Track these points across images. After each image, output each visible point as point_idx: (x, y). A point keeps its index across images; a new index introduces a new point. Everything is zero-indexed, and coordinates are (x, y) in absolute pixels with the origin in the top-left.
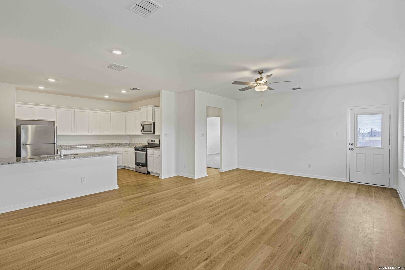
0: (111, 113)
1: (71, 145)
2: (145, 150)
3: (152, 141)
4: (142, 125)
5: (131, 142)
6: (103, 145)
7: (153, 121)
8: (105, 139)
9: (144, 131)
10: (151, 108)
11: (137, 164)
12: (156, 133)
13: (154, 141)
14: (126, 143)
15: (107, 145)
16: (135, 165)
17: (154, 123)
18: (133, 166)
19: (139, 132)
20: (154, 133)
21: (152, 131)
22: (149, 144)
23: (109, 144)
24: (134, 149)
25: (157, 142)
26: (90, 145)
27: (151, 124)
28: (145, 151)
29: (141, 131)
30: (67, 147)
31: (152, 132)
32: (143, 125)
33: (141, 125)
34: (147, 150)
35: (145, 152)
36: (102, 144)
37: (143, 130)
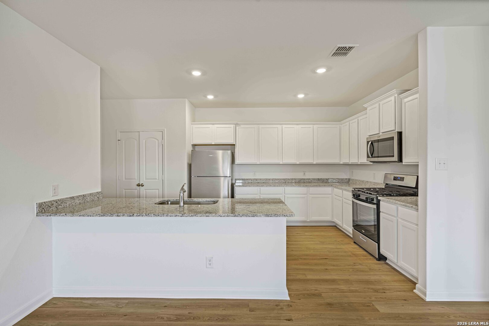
0: (315, 126)
1: (256, 179)
2: (375, 201)
3: (395, 179)
4: (370, 142)
5: (352, 178)
6: (302, 181)
7: (396, 131)
8: (306, 172)
9: (375, 154)
10: (392, 98)
11: (357, 227)
12: (406, 160)
13: (402, 179)
14: (342, 179)
15: (310, 181)
16: (353, 228)
17: (400, 134)
18: (349, 229)
19: (364, 159)
20: (400, 159)
21: (393, 156)
22: (387, 184)
23: (313, 179)
24: (350, 195)
25: (410, 182)
26: (282, 179)
27: (392, 138)
28: (374, 204)
29: (368, 157)
30: (252, 181)
31: (396, 158)
32: (372, 143)
33: (368, 142)
34: (379, 201)
35: (375, 206)
36: (301, 179)
37: (371, 153)
